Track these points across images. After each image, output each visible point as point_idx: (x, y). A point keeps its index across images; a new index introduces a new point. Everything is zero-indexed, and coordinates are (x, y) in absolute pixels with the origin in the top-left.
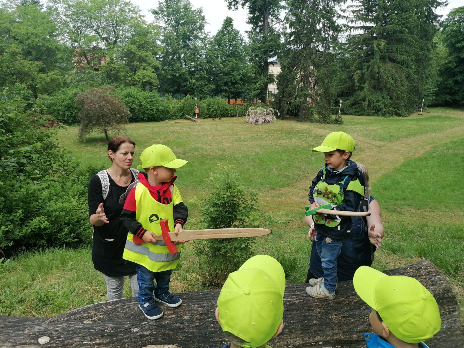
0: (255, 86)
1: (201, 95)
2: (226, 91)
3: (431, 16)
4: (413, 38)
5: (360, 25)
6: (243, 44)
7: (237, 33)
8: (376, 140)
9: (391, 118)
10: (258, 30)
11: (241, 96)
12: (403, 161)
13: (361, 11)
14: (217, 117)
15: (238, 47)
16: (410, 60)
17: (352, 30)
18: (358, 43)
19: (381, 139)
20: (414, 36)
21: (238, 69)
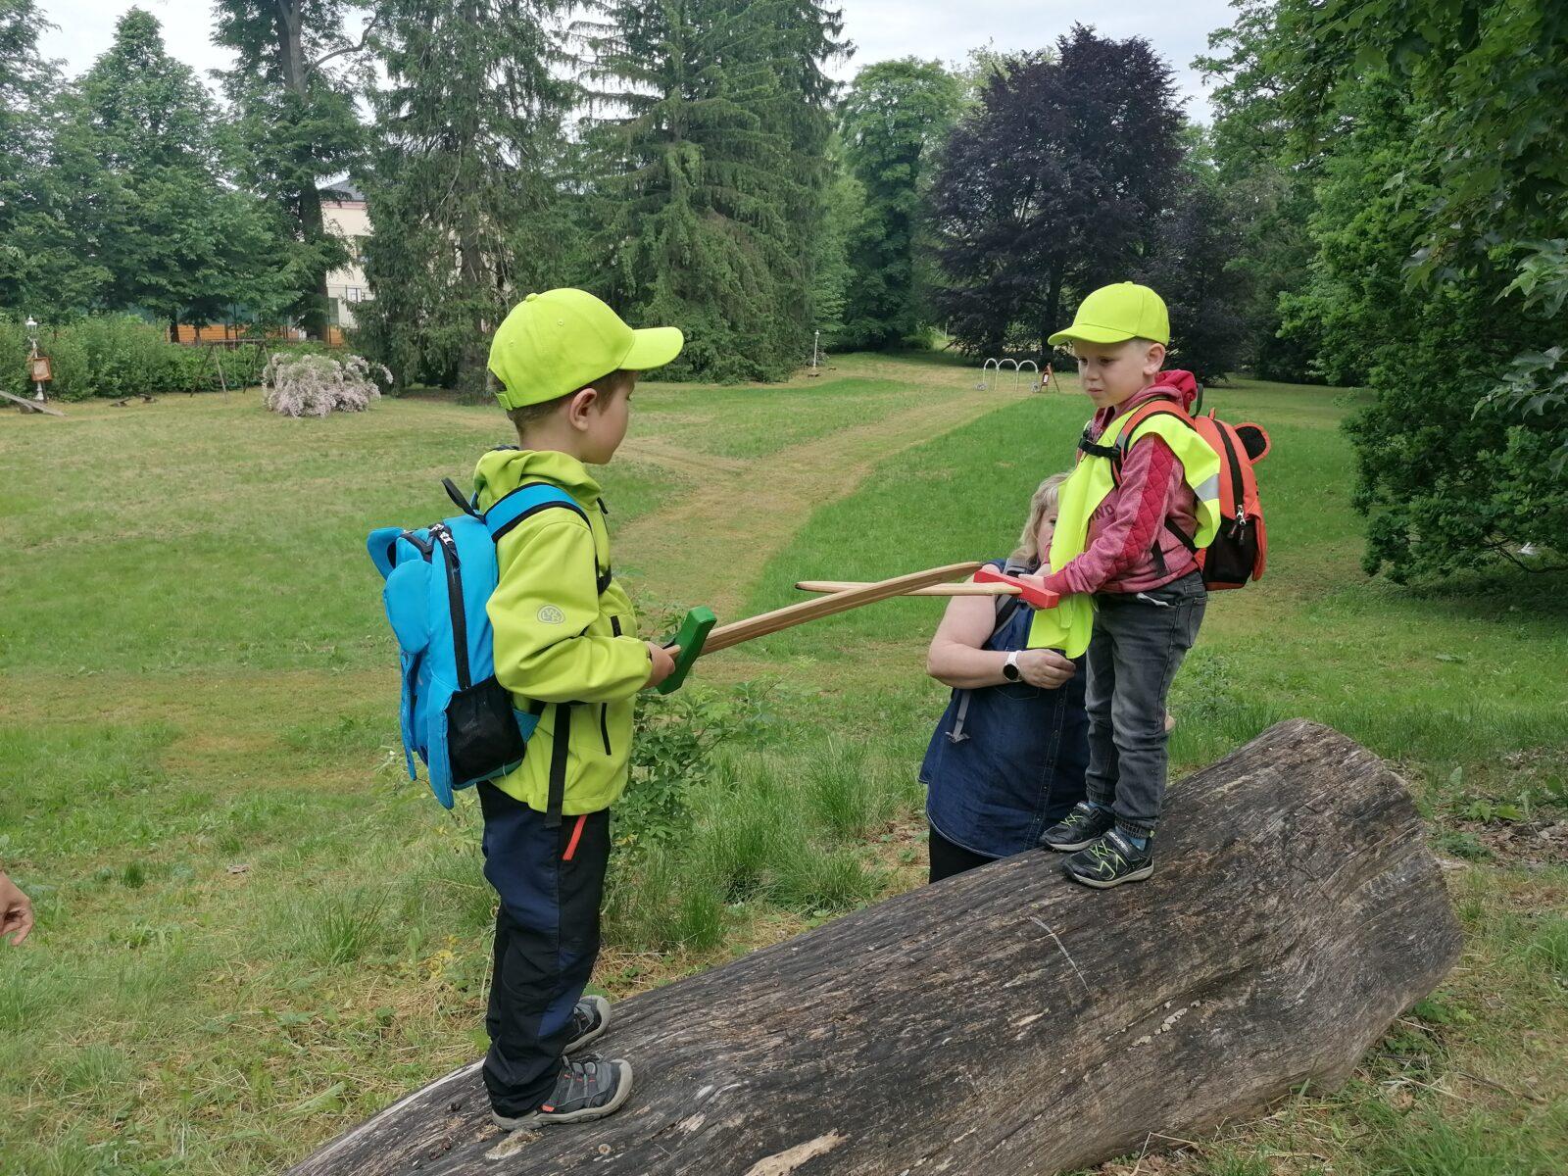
0: (280, 277)
1: (52, 309)
2: (157, 291)
3: (812, 84)
4: (776, 143)
5: (617, 90)
6: (213, 119)
7: (180, 73)
8: (719, 453)
9: (741, 387)
10: (263, 73)
11: (225, 314)
12: (810, 512)
13: (617, 43)
14: (136, 393)
15: (192, 127)
16: (774, 207)
17: (596, 103)
18: (619, 148)
19: (734, 452)
20: (778, 137)
21: (204, 211)
